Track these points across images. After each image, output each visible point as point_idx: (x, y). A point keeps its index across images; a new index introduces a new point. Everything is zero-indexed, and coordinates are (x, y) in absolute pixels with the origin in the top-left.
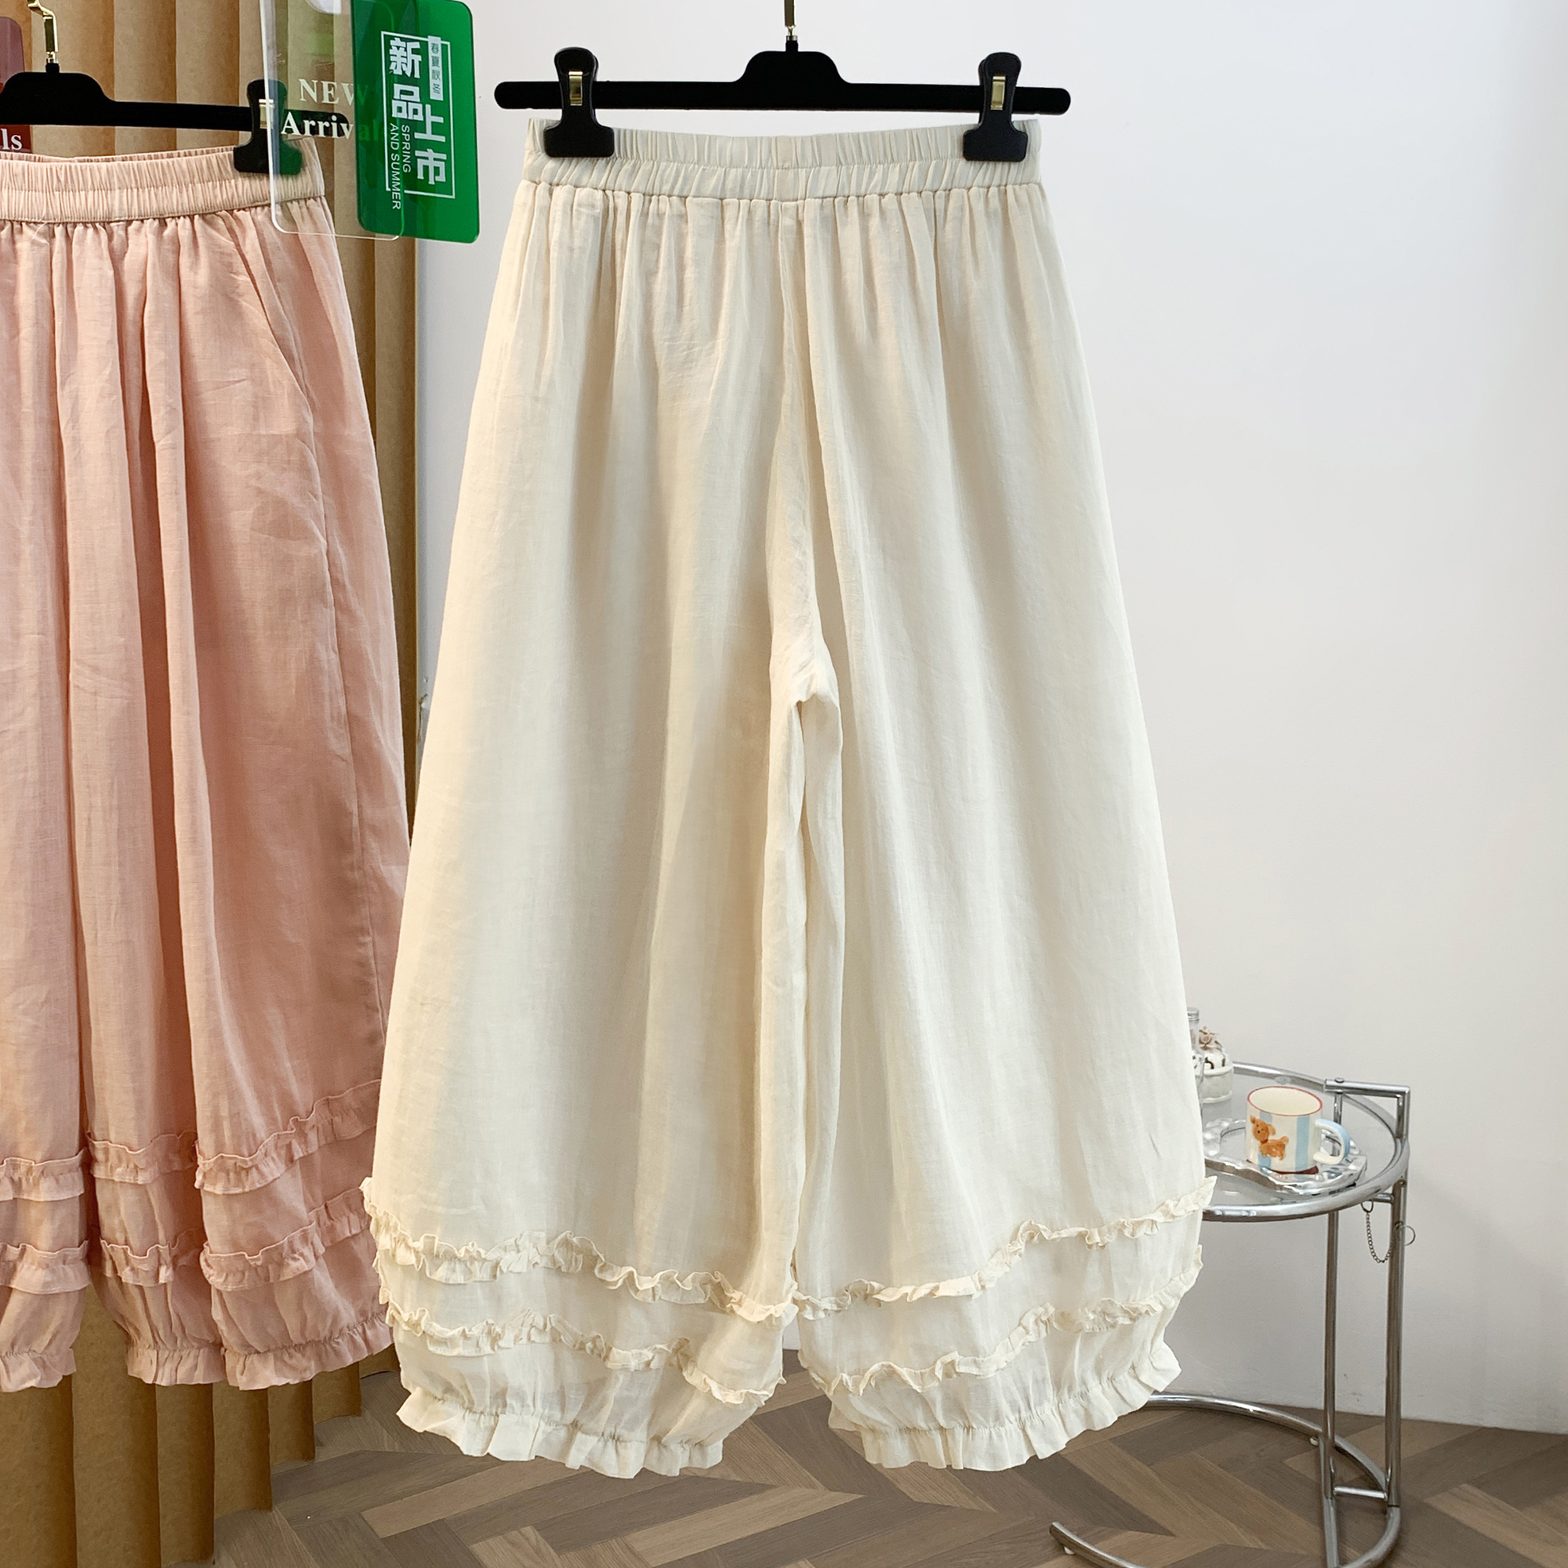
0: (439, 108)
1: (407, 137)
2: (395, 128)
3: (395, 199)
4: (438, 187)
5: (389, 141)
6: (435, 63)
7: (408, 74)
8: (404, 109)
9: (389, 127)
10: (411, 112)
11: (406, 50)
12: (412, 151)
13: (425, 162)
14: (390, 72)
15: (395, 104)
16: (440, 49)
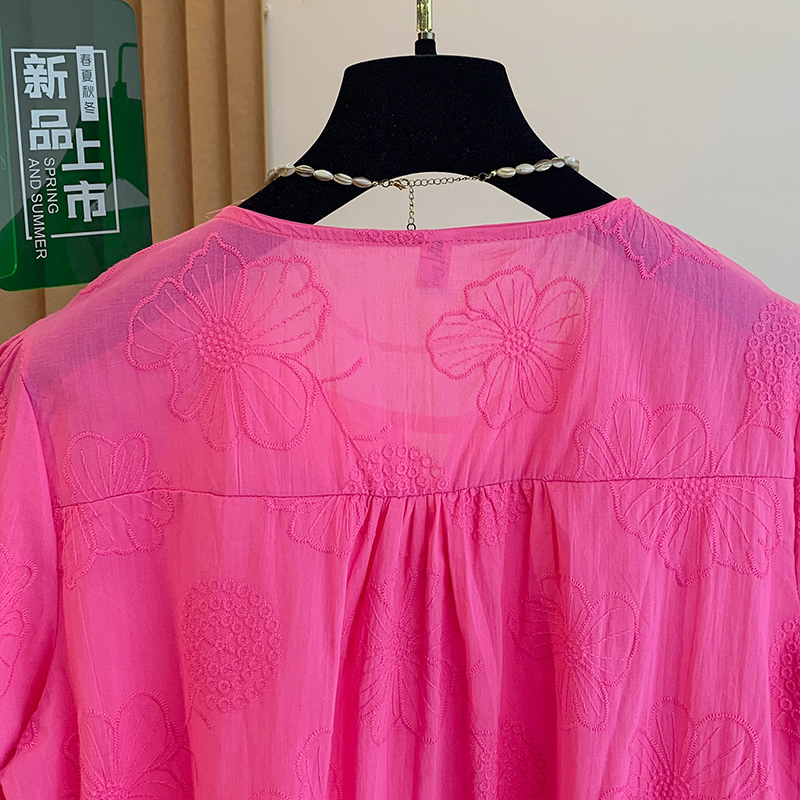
0: (91, 130)
1: (52, 171)
2: (34, 163)
3: (39, 248)
4: (98, 222)
5: (27, 179)
6: (87, 76)
7: (51, 95)
8: (46, 139)
9: (27, 164)
10: (55, 140)
11: (46, 67)
12: (60, 188)
13: (78, 197)
14: (23, 96)
15: (33, 135)
16: (93, 60)
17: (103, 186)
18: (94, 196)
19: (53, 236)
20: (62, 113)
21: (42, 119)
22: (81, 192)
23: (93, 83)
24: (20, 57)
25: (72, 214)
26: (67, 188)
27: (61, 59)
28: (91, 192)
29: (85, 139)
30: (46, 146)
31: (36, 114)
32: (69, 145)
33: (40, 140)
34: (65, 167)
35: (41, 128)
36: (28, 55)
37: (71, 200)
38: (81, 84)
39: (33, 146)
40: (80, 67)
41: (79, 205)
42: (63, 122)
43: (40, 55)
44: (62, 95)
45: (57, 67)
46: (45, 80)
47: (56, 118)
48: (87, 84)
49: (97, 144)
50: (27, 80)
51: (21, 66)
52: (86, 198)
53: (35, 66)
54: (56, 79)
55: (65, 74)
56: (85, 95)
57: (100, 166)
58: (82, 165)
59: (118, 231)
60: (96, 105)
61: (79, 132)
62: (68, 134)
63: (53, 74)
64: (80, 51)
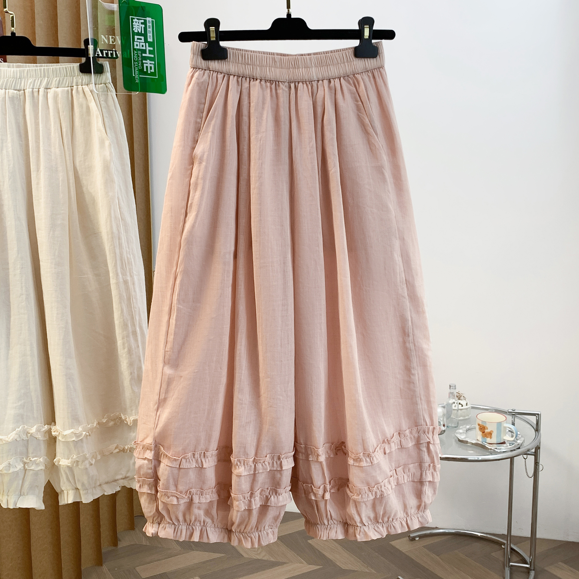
0: (151, 44)
1: (140, 56)
2: (136, 52)
3: (136, 79)
4: (152, 74)
5: (134, 57)
6: (149, 28)
7: (140, 32)
8: (139, 45)
9: (134, 52)
10: (141, 46)
11: (139, 23)
12: (142, 61)
13: (147, 65)
14: (133, 31)
15: (135, 43)
16: (151, 22)
17: (153, 62)
18: (151, 65)
19: (140, 76)
20: (143, 38)
21: (138, 39)
22: (147, 63)
23: (151, 30)
24: (132, 19)
25: (145, 70)
26: (144, 61)
27: (143, 21)
28: (150, 64)
29: (149, 47)
30: (138, 47)
31: (136, 37)
32: (144, 48)
33: (137, 45)
34: (144, 55)
35: (137, 42)
36: (134, 19)
37: (145, 65)
38: (148, 29)
39: (135, 47)
40: (148, 24)
41: (147, 67)
42: (143, 40)
43: (137, 19)
44: (143, 32)
45: (142, 23)
46: (138, 27)
47: (141, 39)
48: (150, 29)
49: (151, 49)
50: (134, 26)
51: (132, 22)
52: (149, 66)
53: (136, 22)
54: (141, 27)
55: (143, 26)
56: (149, 33)
57: (153, 56)
58: (147, 55)
59: (157, 77)
60: (152, 36)
61: (147, 44)
62: (144, 44)
63: (141, 25)
64: (148, 19)
